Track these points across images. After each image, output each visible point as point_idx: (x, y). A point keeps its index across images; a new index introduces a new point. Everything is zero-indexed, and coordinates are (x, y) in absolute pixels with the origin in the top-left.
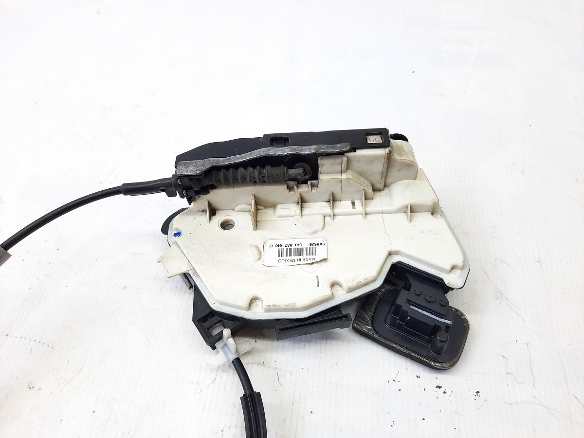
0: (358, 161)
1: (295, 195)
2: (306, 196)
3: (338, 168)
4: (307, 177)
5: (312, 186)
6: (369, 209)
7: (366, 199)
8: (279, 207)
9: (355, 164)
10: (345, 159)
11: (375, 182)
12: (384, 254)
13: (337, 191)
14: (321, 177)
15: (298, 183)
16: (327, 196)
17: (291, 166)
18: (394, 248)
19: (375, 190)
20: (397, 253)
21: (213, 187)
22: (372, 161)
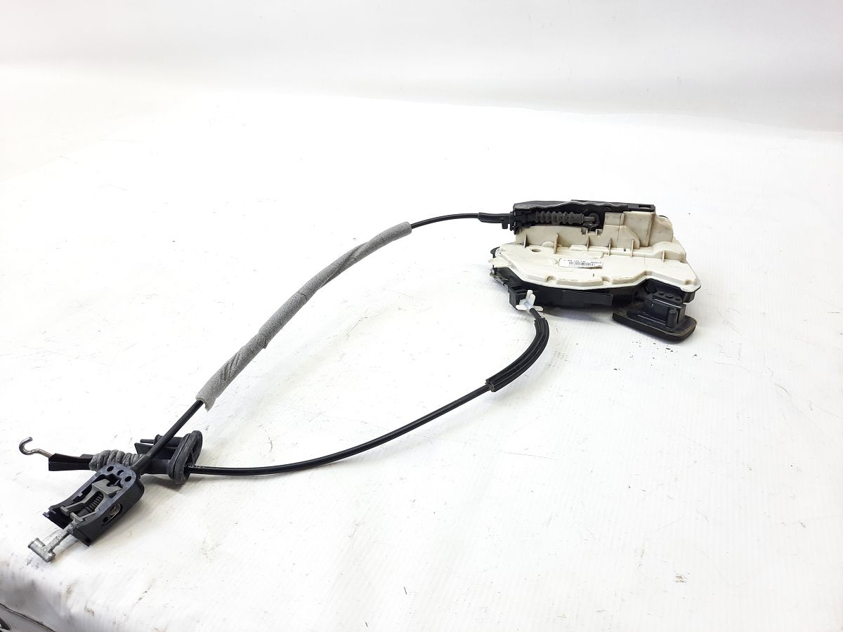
0: (632, 218)
1: (585, 238)
2: (593, 240)
3: (618, 221)
4: (596, 225)
5: (599, 233)
6: (635, 253)
7: (634, 248)
8: (573, 247)
9: (629, 221)
10: (623, 215)
11: (642, 239)
12: (641, 271)
13: (615, 238)
14: (605, 226)
15: (589, 230)
16: (607, 242)
17: (587, 215)
18: (648, 270)
19: (642, 246)
20: (651, 273)
21: (534, 224)
22: (641, 220)
